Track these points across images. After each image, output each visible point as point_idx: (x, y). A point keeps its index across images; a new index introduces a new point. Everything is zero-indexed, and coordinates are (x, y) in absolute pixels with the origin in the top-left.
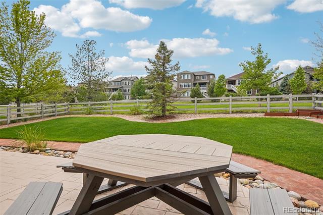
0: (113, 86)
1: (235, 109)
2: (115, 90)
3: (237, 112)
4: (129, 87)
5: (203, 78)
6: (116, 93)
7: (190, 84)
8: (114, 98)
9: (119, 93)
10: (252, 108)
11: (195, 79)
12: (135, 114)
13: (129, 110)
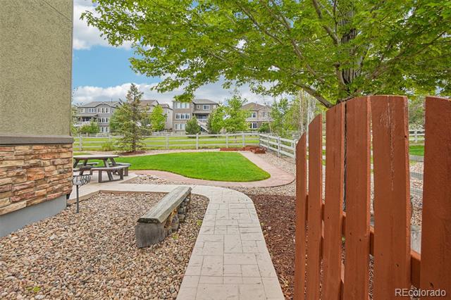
0: (84, 113)
1: (201, 145)
2: (88, 119)
3: (203, 148)
4: (108, 115)
5: (205, 108)
6: (88, 123)
7: (189, 114)
8: (84, 131)
9: (92, 124)
10: (215, 145)
11: (195, 109)
12: (106, 151)
13: (100, 147)
